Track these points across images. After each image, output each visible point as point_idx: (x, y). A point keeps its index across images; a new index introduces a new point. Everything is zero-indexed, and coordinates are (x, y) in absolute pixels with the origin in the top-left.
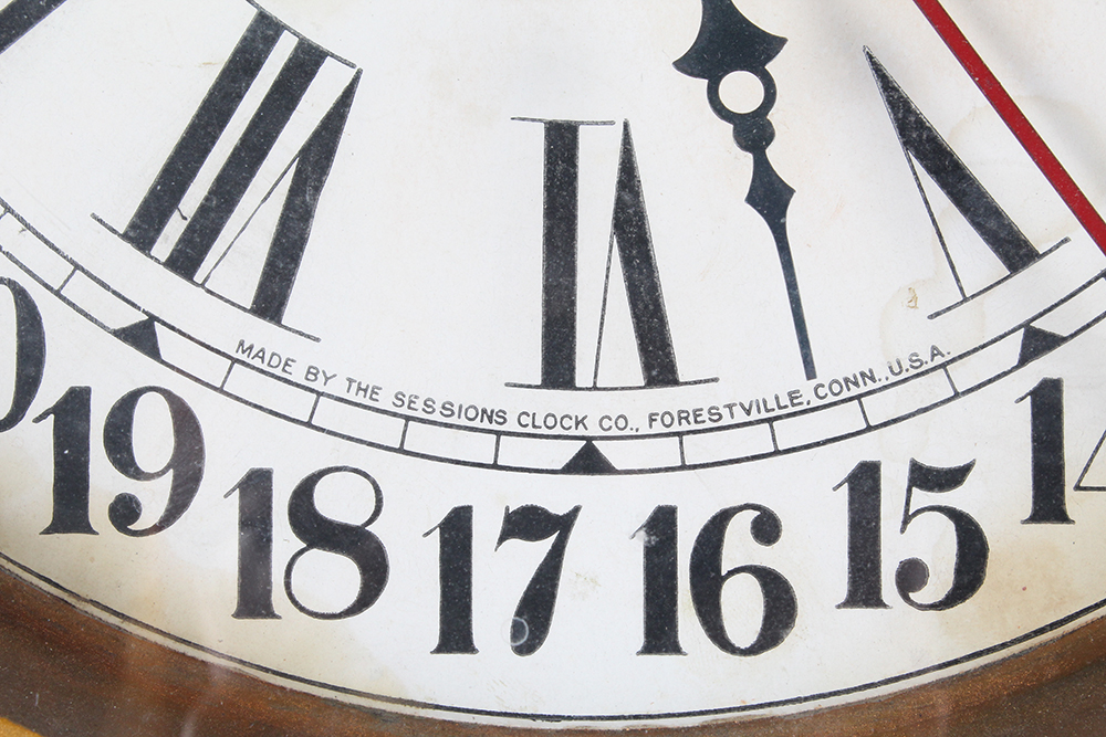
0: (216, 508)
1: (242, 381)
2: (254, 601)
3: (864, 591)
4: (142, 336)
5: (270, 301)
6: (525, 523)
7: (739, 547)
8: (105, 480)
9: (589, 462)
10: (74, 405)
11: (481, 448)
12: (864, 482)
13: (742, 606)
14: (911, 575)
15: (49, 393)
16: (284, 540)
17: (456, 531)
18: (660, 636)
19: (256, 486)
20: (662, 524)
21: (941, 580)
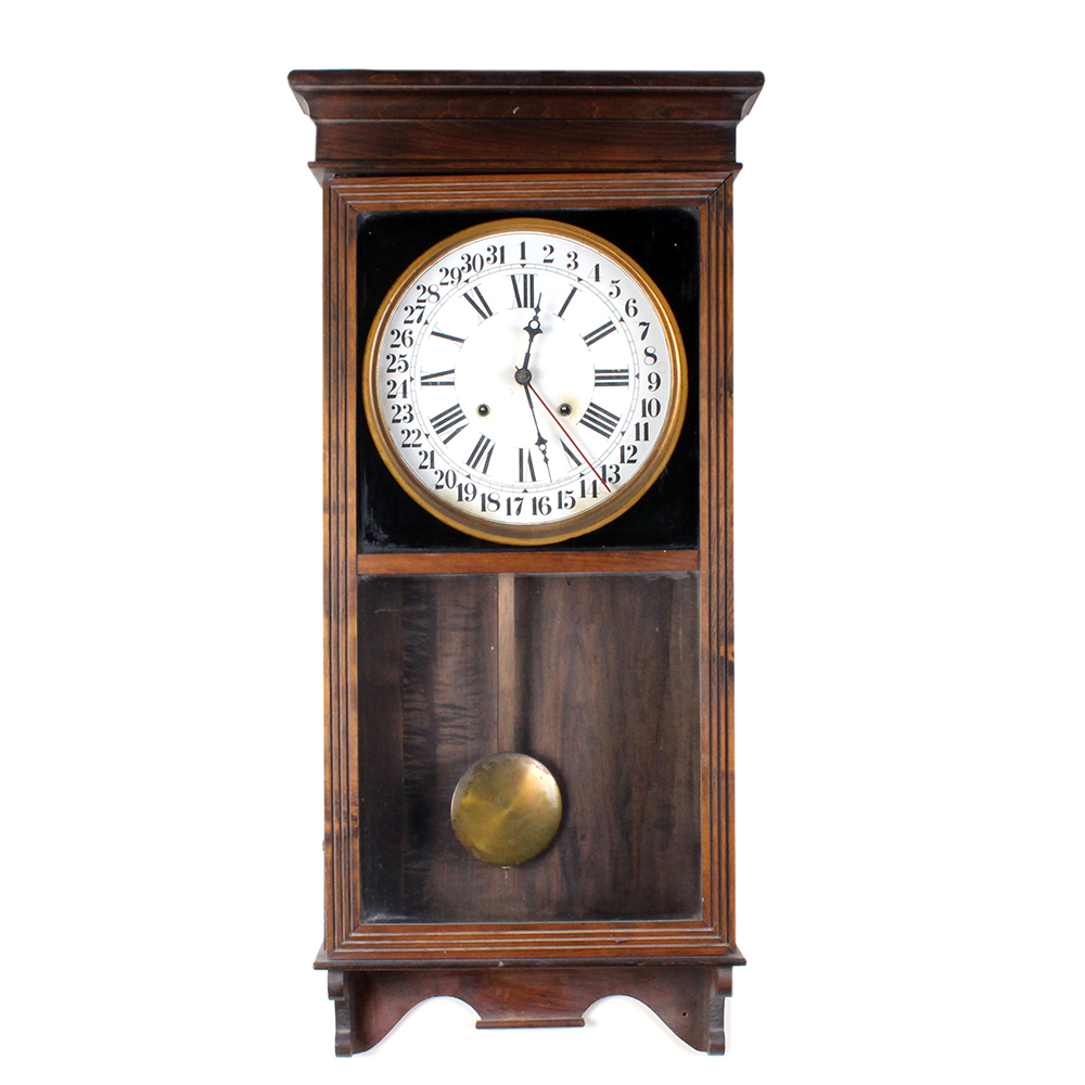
0: (479, 498)
1: (481, 482)
2: (484, 509)
3: (560, 507)
4: (468, 476)
5: (485, 471)
6: (517, 499)
7: (544, 501)
8: (464, 495)
9: (525, 491)
10: (461, 485)
11: (511, 490)
12: (560, 493)
13: (545, 509)
14: (566, 505)
15: (457, 484)
16: (487, 502)
17: (509, 500)
18: (535, 513)
19: (483, 496)
20: (534, 500)
21: (570, 505)
